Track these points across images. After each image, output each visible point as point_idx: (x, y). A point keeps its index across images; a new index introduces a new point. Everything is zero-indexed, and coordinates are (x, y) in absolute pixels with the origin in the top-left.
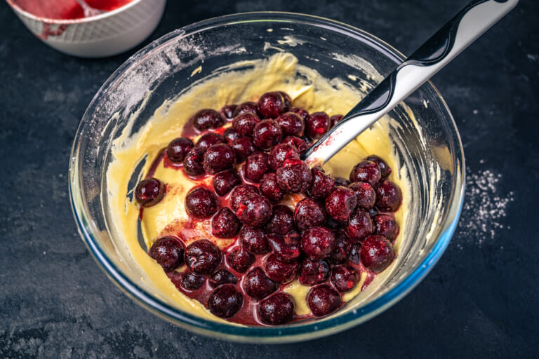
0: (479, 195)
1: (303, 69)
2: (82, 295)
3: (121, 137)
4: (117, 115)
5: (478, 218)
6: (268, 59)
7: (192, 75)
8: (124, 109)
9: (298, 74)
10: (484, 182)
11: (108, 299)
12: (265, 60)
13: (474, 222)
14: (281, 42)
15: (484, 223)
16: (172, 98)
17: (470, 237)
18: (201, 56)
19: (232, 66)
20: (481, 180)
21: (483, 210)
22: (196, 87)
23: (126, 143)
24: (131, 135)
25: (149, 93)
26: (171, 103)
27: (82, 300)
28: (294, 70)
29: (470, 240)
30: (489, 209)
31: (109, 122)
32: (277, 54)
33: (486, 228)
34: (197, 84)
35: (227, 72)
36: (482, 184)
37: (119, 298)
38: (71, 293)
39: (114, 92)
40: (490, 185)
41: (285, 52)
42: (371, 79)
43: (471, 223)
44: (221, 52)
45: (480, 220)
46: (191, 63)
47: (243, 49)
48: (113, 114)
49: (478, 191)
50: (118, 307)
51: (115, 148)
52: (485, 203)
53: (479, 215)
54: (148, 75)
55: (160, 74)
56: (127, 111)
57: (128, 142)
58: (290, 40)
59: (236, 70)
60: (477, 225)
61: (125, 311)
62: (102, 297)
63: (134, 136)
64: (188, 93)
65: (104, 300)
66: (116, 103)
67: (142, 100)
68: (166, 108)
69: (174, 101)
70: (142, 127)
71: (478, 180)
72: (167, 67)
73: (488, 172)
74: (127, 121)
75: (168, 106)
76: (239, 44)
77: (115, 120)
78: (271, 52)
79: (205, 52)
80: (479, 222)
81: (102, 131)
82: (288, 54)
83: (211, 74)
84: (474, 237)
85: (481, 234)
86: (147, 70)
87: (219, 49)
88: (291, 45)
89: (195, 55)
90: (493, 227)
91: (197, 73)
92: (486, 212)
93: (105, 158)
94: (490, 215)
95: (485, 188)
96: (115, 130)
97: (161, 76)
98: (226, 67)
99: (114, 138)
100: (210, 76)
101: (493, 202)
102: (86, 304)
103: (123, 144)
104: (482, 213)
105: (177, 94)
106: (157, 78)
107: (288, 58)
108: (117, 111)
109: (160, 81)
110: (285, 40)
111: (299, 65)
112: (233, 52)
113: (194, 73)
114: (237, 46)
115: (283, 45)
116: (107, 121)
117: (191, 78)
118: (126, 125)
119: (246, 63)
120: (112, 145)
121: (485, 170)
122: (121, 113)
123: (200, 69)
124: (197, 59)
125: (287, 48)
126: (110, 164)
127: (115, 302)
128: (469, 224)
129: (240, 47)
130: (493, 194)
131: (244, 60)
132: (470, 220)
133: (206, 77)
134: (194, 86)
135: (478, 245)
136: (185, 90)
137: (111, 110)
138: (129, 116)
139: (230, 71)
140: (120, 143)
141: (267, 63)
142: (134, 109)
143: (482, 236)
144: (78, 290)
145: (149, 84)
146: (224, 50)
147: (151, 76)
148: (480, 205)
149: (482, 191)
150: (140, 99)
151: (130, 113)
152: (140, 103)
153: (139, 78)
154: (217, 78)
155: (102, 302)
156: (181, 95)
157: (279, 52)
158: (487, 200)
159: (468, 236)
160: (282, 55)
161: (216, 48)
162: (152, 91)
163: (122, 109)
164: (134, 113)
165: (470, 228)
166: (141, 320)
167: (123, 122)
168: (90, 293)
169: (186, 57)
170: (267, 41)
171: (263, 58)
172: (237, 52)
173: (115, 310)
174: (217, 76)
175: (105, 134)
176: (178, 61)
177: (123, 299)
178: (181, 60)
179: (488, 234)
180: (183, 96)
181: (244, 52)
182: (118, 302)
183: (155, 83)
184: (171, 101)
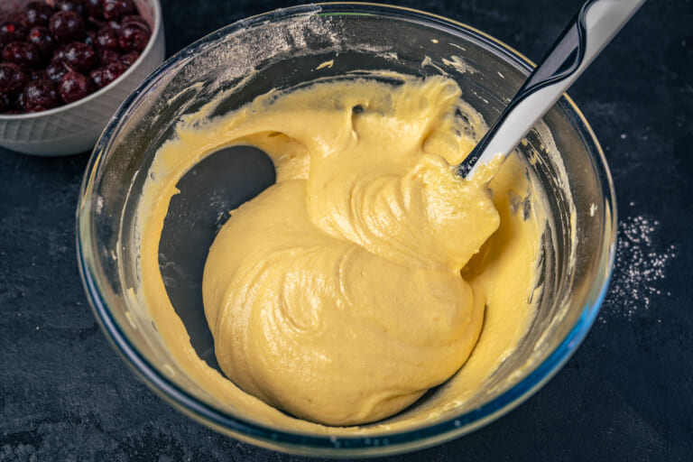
0: (629, 249)
1: (466, 108)
2: (88, 385)
3: (197, 113)
4: (199, 86)
5: (627, 281)
6: (424, 78)
7: (318, 68)
8: (211, 82)
9: (458, 112)
10: (634, 231)
11: (124, 391)
12: (421, 78)
13: (622, 286)
14: (446, 62)
15: (636, 288)
16: (283, 88)
17: (617, 306)
18: (337, 47)
19: (374, 73)
20: (632, 229)
21: (633, 270)
22: (321, 85)
23: (201, 124)
24: (211, 117)
25: (253, 71)
26: (281, 94)
27: (89, 393)
28: (454, 105)
29: (616, 311)
30: (641, 268)
31: (185, 90)
32: (438, 76)
33: (638, 293)
34: (322, 82)
35: (367, 78)
36: (632, 234)
37: (139, 390)
38: (73, 383)
39: (203, 56)
40: (643, 236)
41: (448, 77)
42: (544, 150)
43: (618, 287)
44: (365, 51)
45: (630, 283)
46: (321, 51)
47: (394, 56)
48: (194, 83)
49: (627, 244)
50: (138, 403)
51: (183, 125)
52: (637, 261)
53: (627, 276)
54: (257, 49)
55: (274, 53)
56: (216, 85)
57: (204, 123)
58: (458, 63)
59: (380, 80)
60: (626, 291)
61: (147, 407)
62: (116, 387)
63: (216, 119)
64: (307, 88)
65: (118, 392)
66: (202, 71)
67: (241, 78)
68: (272, 99)
69: (285, 92)
70: (231, 112)
71: (627, 229)
72: (286, 48)
73: (640, 218)
74: (212, 97)
75: (276, 97)
76: (391, 48)
77: (194, 90)
78: (431, 71)
79: (342, 43)
80: (628, 286)
81: (170, 98)
82: (452, 82)
83: (345, 74)
84: (622, 306)
85: (631, 302)
86: (257, 43)
87: (362, 45)
88: (458, 70)
89: (329, 44)
90: (647, 292)
91: (327, 67)
92: (637, 273)
93: (162, 132)
94: (643, 276)
95: (637, 241)
96: (191, 102)
97: (275, 56)
98: (366, 71)
99: (186, 112)
100: (342, 76)
101: (648, 259)
102: (94, 398)
103: (197, 124)
104: (632, 274)
105: (292, 85)
106: (269, 57)
107: (450, 86)
108: (201, 81)
109: (272, 62)
110: (452, 61)
111: (462, 100)
112: (381, 55)
113: (322, 66)
114: (387, 48)
115: (448, 67)
116: (182, 89)
117: (316, 71)
118: (209, 101)
119: (394, 75)
120: (179, 120)
121: (636, 216)
122: (206, 85)
123: (331, 63)
124: (329, 49)
125: (452, 72)
126: (168, 141)
127: (134, 396)
128: (615, 289)
129: (392, 51)
130: (648, 247)
131: (392, 70)
132: (616, 284)
133: (336, 77)
134: (317, 82)
135: (628, 317)
136: (304, 83)
137: (192, 77)
138: (216, 92)
139: (371, 78)
140: (192, 121)
141: (421, 84)
142: (226, 86)
143: (632, 305)
144: (83, 379)
145: (256, 61)
146: (369, 48)
147: (261, 51)
148: (630, 263)
149: (632, 244)
150: (238, 75)
151: (219, 90)
152: (237, 80)
153: (243, 50)
154: (350, 83)
155: (116, 395)
156: (296, 89)
157: (439, 73)
158: (638, 255)
159: (614, 306)
160: (444, 80)
161: (360, 42)
162: (258, 71)
163: (208, 81)
164: (224, 90)
165: (616, 294)
166: (169, 420)
167: (205, 98)
168: (99, 383)
169: (316, 42)
170: (429, 56)
171: (418, 75)
172: (385, 57)
173: (133, 406)
174: (352, 79)
175: (173, 104)
176: (303, 44)
177: (144, 391)
178: (308, 43)
179: (640, 303)
180: (299, 90)
181: (394, 59)
182: (137, 396)
183: (266, 61)
184: (281, 91)
